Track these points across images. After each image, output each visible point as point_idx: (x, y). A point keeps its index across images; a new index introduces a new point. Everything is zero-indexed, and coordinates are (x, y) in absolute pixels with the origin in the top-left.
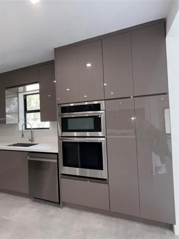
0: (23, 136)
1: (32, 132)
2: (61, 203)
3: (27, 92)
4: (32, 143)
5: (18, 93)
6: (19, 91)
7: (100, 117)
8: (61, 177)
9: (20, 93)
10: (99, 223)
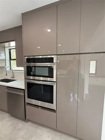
0: (6, 75)
1: (13, 73)
2: (26, 120)
3: (11, 47)
4: (13, 79)
5: (5, 48)
6: (6, 46)
7: (53, 67)
8: (27, 105)
9: (6, 47)
10: (49, 137)
